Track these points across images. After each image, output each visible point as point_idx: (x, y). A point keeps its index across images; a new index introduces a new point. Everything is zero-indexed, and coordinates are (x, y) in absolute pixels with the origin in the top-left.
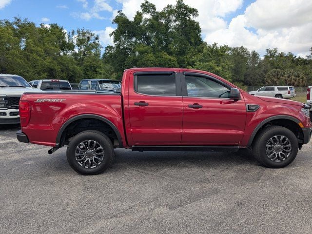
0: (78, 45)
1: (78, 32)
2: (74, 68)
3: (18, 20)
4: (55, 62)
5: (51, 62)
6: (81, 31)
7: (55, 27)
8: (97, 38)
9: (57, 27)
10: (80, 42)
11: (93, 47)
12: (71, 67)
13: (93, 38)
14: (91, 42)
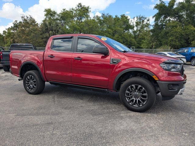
0: (136, 26)
1: (137, 17)
2: (131, 40)
3: (104, 15)
4: (120, 37)
5: (118, 37)
6: (138, 16)
7: (123, 16)
8: (148, 20)
9: (125, 16)
10: (137, 24)
11: (146, 26)
12: (129, 40)
13: (146, 21)
14: (145, 23)
